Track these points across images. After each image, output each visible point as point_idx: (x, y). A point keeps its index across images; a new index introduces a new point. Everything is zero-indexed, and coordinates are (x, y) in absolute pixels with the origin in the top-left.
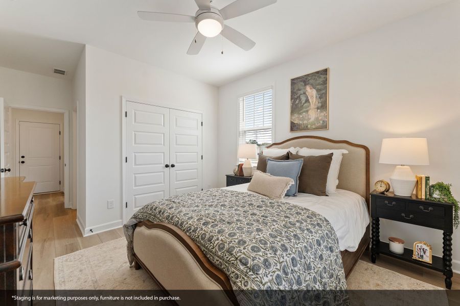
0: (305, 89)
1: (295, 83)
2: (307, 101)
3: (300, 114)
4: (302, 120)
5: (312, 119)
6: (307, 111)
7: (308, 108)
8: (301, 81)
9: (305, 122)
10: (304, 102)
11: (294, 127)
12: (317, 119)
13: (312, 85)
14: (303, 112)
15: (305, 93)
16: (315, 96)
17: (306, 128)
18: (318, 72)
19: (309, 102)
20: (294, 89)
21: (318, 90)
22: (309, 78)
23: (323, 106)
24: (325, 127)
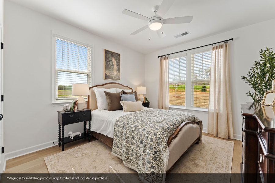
0: (112, 59)
1: (107, 53)
2: (113, 65)
3: (110, 71)
4: (111, 74)
5: (115, 75)
6: (113, 70)
7: (113, 69)
8: (110, 54)
9: (112, 75)
10: (111, 65)
11: (106, 77)
12: (117, 75)
13: (115, 58)
14: (111, 70)
15: (112, 61)
16: (116, 64)
17: (112, 79)
18: (117, 54)
19: (114, 66)
20: (107, 56)
21: (117, 62)
22: (114, 54)
23: (119, 70)
24: (119, 79)
